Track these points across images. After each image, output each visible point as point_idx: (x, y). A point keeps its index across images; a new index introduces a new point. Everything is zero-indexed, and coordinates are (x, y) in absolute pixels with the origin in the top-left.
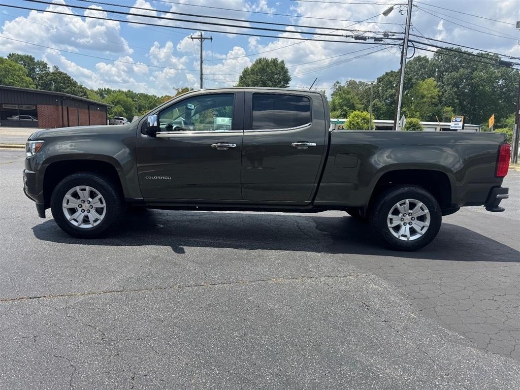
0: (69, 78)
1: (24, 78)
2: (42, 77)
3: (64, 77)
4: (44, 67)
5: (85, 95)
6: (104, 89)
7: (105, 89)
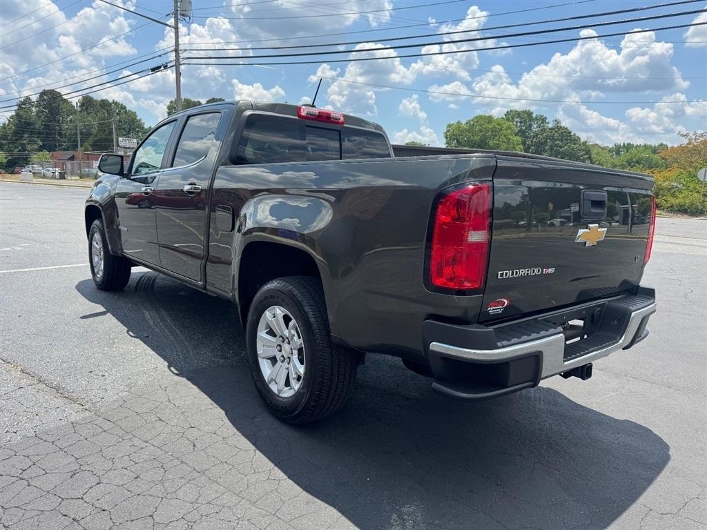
0: (570, 133)
1: (511, 137)
2: (537, 134)
3: (562, 133)
4: (542, 123)
5: (587, 154)
6: (622, 145)
7: (624, 144)
